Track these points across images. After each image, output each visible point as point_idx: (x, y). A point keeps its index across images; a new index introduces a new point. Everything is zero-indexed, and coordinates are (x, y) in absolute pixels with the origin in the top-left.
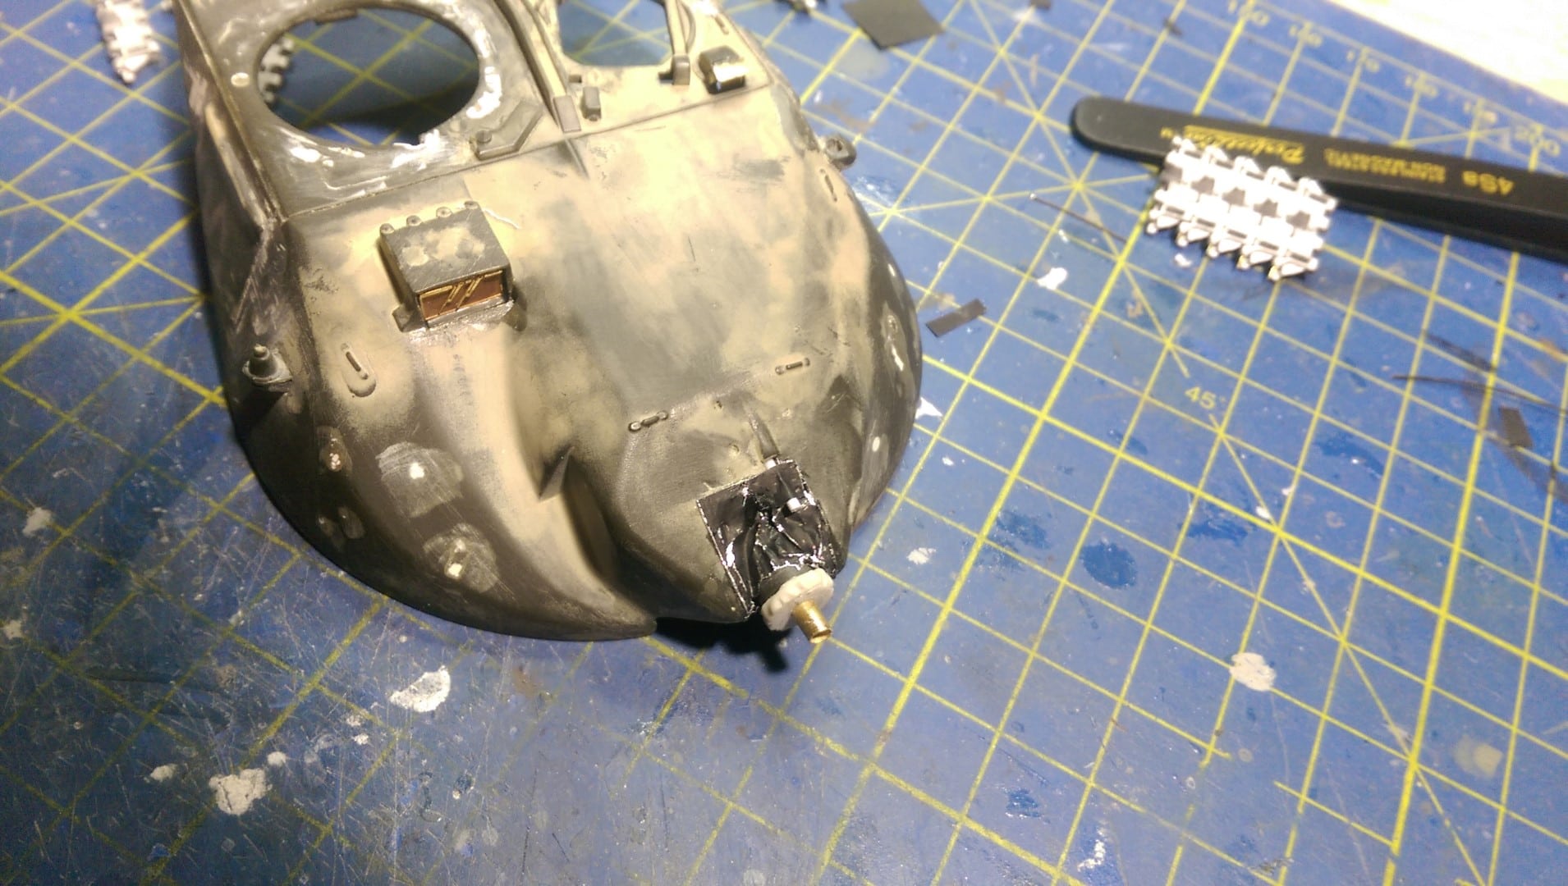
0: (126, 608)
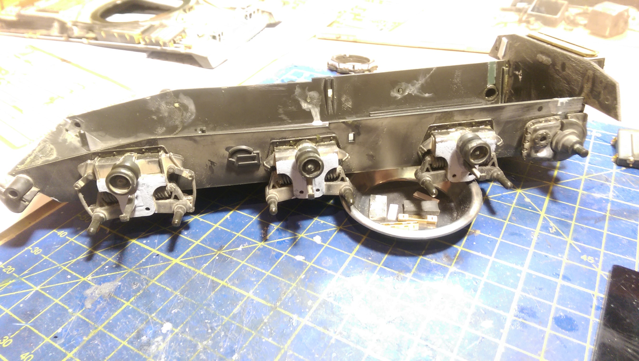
0: (197, 355)
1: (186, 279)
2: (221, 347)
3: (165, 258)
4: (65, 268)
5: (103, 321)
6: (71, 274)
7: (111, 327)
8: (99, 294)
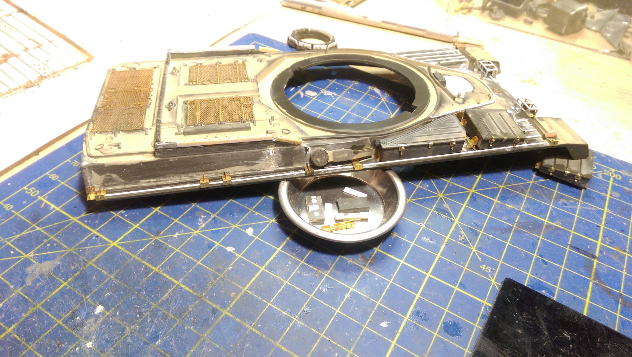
0: (124, 338)
1: (122, 263)
2: (146, 332)
3: (104, 240)
4: (9, 243)
5: (42, 299)
6: (14, 250)
7: (48, 306)
8: (39, 272)
